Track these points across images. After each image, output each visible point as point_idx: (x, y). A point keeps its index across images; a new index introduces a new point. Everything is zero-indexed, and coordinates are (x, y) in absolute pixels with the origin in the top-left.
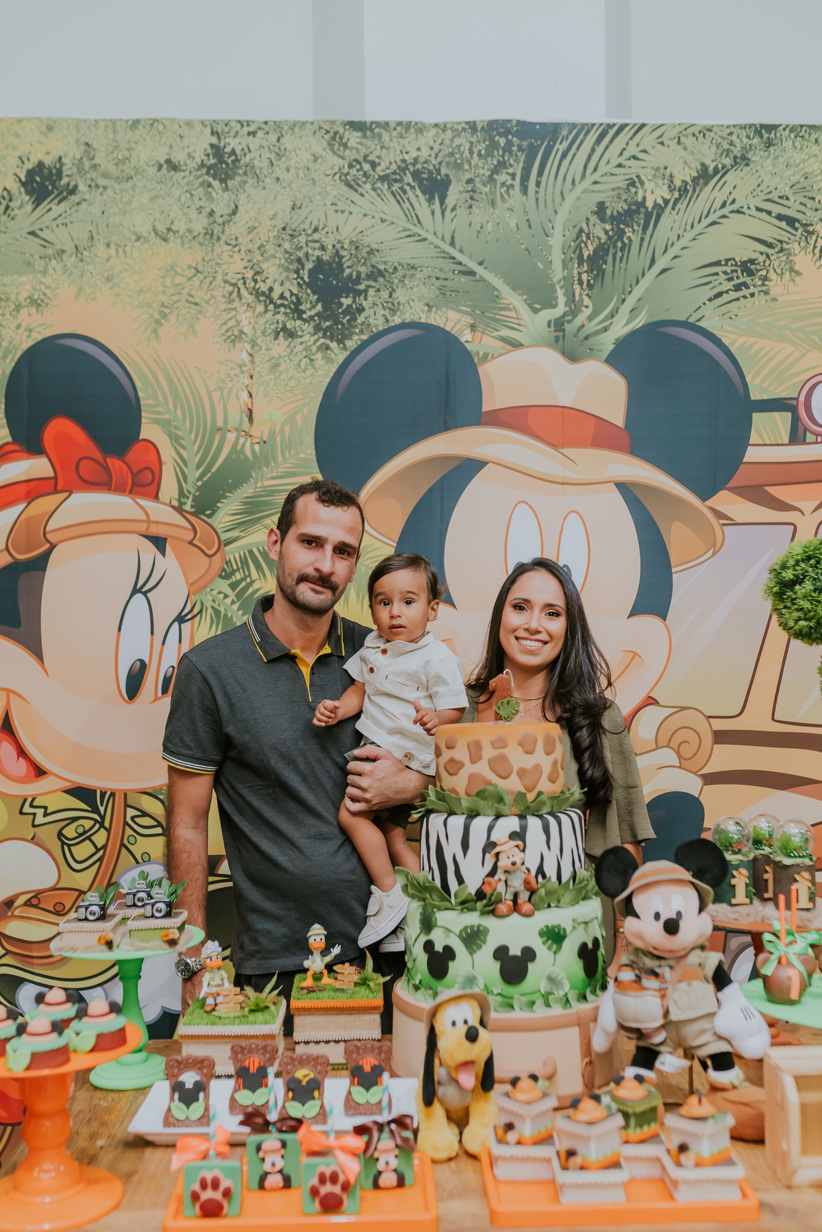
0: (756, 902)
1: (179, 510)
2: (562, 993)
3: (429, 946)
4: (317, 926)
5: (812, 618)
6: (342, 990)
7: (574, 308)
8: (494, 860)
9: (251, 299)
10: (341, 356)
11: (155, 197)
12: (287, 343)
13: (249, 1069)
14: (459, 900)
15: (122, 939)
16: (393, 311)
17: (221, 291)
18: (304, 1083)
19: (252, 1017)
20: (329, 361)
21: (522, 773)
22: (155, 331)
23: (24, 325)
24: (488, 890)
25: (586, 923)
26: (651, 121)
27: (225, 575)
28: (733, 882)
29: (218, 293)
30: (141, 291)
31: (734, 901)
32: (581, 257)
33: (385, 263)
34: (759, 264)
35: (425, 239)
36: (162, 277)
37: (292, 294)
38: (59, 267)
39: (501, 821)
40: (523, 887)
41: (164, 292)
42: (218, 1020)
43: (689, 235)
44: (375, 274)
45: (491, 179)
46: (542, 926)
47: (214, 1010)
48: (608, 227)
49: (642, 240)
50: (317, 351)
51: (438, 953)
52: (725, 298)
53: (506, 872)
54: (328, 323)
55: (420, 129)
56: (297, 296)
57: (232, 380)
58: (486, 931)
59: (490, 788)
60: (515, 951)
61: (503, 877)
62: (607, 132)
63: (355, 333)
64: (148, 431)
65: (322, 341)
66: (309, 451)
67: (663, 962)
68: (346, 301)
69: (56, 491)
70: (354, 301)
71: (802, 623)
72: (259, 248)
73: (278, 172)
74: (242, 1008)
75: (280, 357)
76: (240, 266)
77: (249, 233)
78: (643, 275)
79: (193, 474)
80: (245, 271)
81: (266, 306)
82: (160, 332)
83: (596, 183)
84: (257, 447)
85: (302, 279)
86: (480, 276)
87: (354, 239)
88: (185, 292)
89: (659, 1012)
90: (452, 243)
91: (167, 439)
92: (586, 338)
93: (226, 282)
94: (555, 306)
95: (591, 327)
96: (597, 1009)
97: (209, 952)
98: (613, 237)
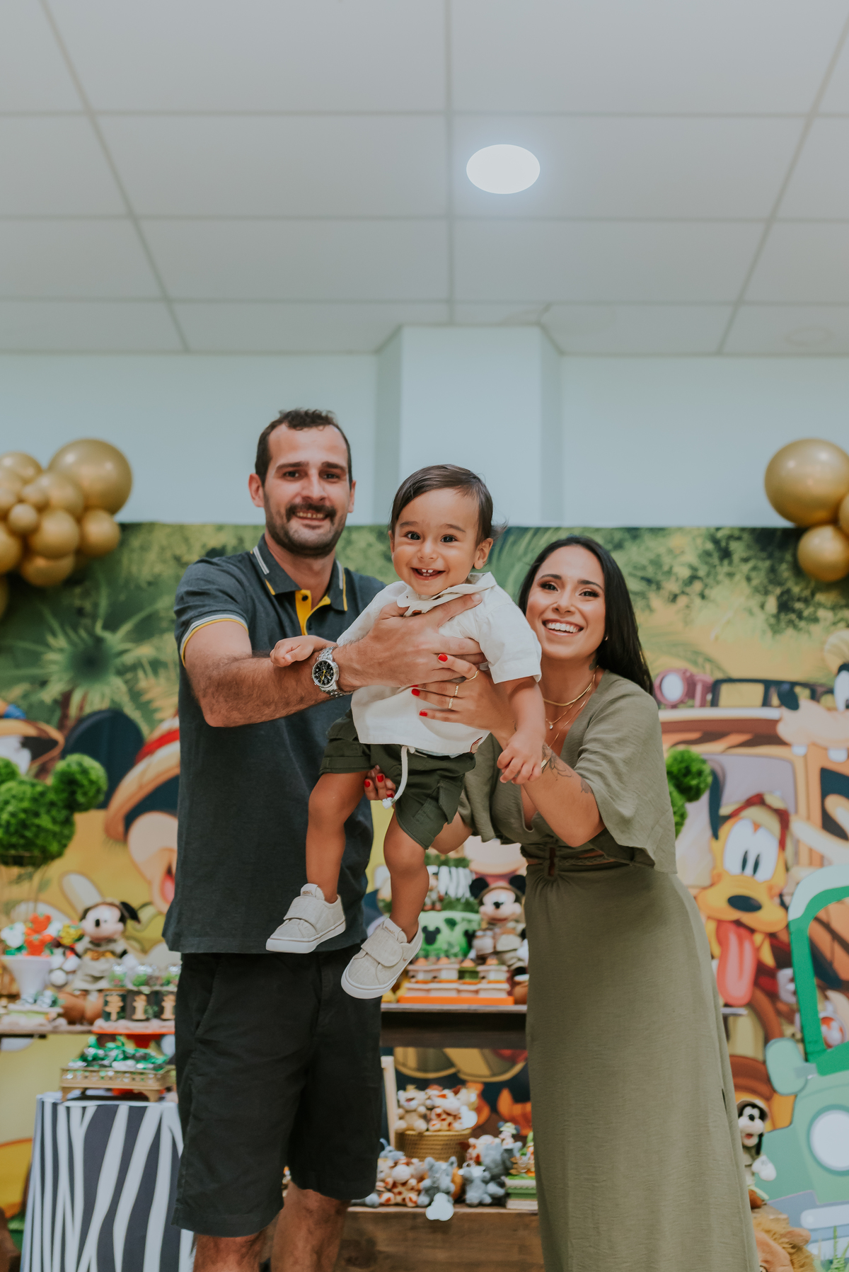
46: (446, 918)
62: (538, 531)
89: (492, 947)
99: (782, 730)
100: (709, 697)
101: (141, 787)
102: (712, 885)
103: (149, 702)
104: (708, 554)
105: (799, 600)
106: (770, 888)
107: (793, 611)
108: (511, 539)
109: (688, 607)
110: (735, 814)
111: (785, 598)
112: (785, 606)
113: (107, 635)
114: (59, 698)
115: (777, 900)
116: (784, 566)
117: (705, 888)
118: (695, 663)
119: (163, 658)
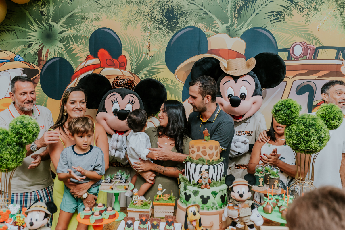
0: (265, 185)
1: (131, 73)
2: (216, 206)
3: (185, 193)
4: (160, 185)
5: (283, 120)
6: (165, 200)
7: (233, 23)
8: (201, 175)
9: (150, 19)
10: (172, 35)
12: (159, 31)
13: (143, 220)
14: (193, 184)
15: (115, 187)
16: (186, 23)
17: (143, 17)
18: (155, 225)
19: (144, 207)
20: (170, 36)
21: (209, 155)
22: (126, 27)
23: (94, 25)
24: (199, 182)
25: (223, 190)
28: (259, 181)
29: (142, 18)
30: (123, 17)
31: (259, 185)
32: (235, 9)
33: (185, 11)
34: (282, 13)
35: (195, 5)
36: (128, 14)
37: (161, 18)
38: (102, 10)
39: (204, 166)
40: (208, 182)
41: (128, 17)
42: (136, 207)
43: (264, 5)
44: (182, 14)
46: (212, 191)
47: (135, 204)
48: (243, 2)
49: (252, 5)
50: (166, 33)
51: (187, 195)
53: (204, 178)
54: (169, 26)
56: (162, 19)
57: (145, 40)
58: (199, 192)
59: (201, 158)
60: (205, 197)
61: (203, 179)
63: (176, 29)
64: (124, 53)
65: (168, 31)
66: (163, 59)
67: (239, 203)
68: (174, 21)
69: (101, 67)
70: (176, 21)
71: (280, 121)
72: (153, 6)
74: (142, 204)
75: (157, 35)
76: (148, 11)
77: (150, 2)
78: (252, 15)
79: (135, 64)
80: (149, 12)
81: (154, 22)
82: (127, 28)
84: (150, 58)
85: (163, 14)
86: (209, 15)
87: (177, 4)
88: (134, 17)
89: (237, 215)
90: (202, 6)
91: (128, 55)
92: (236, 31)
93: (144, 15)
94: (228, 23)
95: (237, 29)
96: (224, 211)
97: (135, 191)
98: (244, 5)
99: (343, 70)
100: (313, 55)
103: (75, 54)
109: (308, 14)
110: (319, 105)
113: (54, 24)
114: (37, 52)
119: (79, 34)
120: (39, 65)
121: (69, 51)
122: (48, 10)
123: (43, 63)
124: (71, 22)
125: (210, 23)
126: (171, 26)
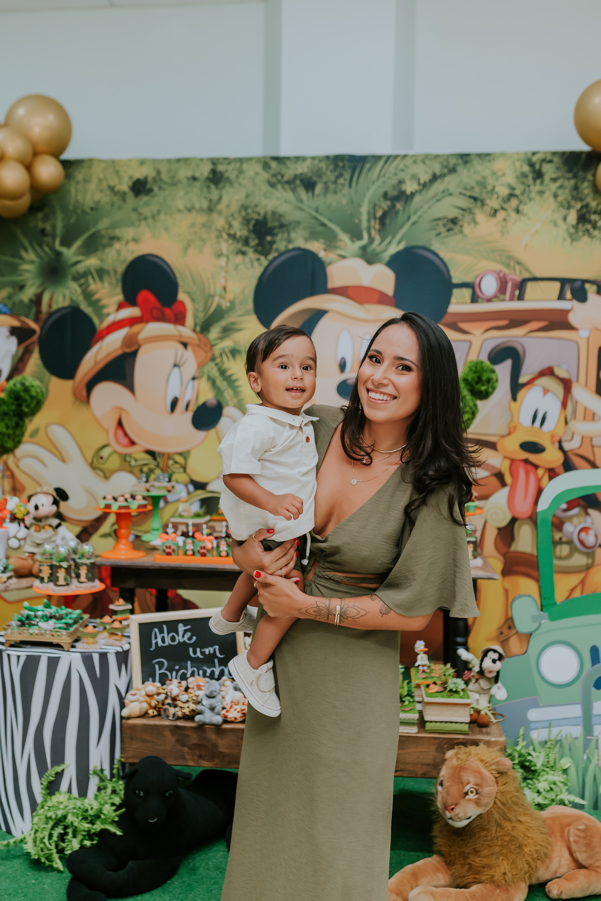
1: (194, 331)
7: (371, 240)
9: (226, 238)
10: (265, 262)
11: (186, 193)
12: (242, 257)
16: (289, 242)
17: (214, 234)
20: (260, 265)
22: (185, 252)
23: (130, 250)
26: (411, 153)
27: (213, 359)
29: (212, 235)
30: (180, 235)
32: (375, 217)
33: (287, 221)
34: (459, 219)
35: (305, 210)
36: (189, 228)
37: (245, 235)
38: (145, 225)
41: (189, 235)
43: (425, 207)
44: (282, 226)
45: (335, 182)
48: (388, 203)
49: (404, 209)
50: (255, 261)
52: (442, 235)
54: (260, 248)
55: (303, 159)
56: (247, 236)
57: (218, 274)
62: (389, 158)
63: (272, 253)
64: (182, 296)
65: (257, 256)
66: (251, 305)
68: (269, 238)
69: (142, 322)
70: (272, 238)
72: (231, 215)
73: (241, 180)
75: (239, 263)
76: (223, 223)
77: (227, 208)
78: (404, 225)
79: (201, 315)
80: (225, 225)
81: (234, 241)
82: (187, 253)
83: (384, 182)
84: (228, 304)
85: (250, 229)
86: (329, 226)
87: (274, 210)
88: (198, 235)
90: (317, 211)
91: (190, 300)
92: (377, 254)
93: (216, 230)
94: (363, 240)
95: (379, 249)
98: (391, 207)
99: (572, 318)
100: (517, 292)
101: (96, 364)
102: (509, 434)
103: (98, 301)
104: (525, 175)
105: (595, 213)
106: (553, 436)
107: (590, 222)
108: (368, 166)
109: (505, 220)
110: (530, 382)
111: (584, 210)
112: (582, 218)
113: (64, 250)
114: (34, 298)
115: (557, 445)
116: (586, 184)
117: (503, 436)
118: (508, 266)
119: (106, 267)
120: (36, 320)
121: (88, 295)
122: (54, 227)
123: (43, 316)
124: (93, 245)
125: (331, 241)
126: (263, 249)
